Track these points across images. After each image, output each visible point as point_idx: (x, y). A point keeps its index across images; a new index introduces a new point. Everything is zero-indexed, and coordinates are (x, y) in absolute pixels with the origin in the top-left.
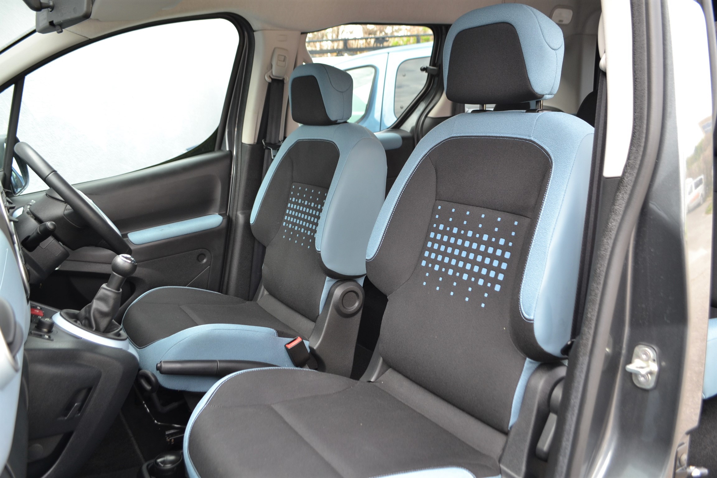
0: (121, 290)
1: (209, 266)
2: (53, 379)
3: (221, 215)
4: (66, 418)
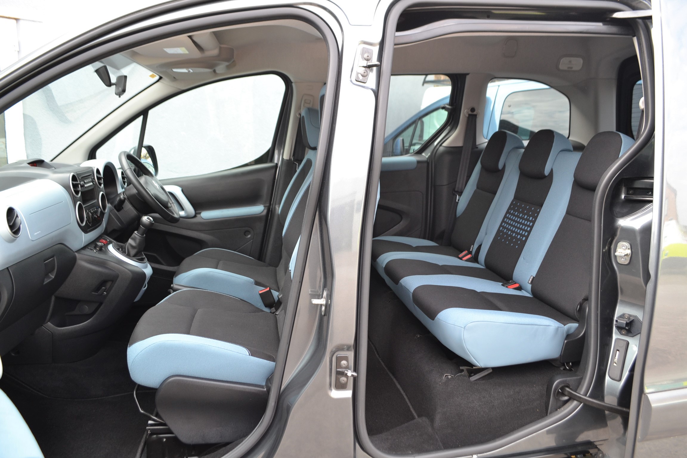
0: (145, 235)
1: (252, 240)
2: (90, 271)
3: (265, 206)
4: (97, 294)
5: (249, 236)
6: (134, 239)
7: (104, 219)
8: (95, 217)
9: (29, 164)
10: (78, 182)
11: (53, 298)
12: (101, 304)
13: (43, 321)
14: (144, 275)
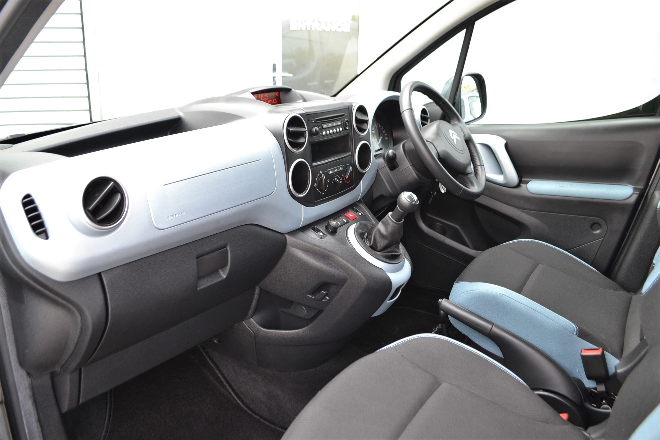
0: (401, 222)
2: (304, 265)
3: (635, 189)
4: (314, 298)
5: (598, 232)
6: (385, 224)
7: (361, 181)
8: (335, 182)
9: (253, 93)
10: (305, 128)
11: (257, 290)
12: (320, 312)
13: (244, 316)
14: (388, 283)
